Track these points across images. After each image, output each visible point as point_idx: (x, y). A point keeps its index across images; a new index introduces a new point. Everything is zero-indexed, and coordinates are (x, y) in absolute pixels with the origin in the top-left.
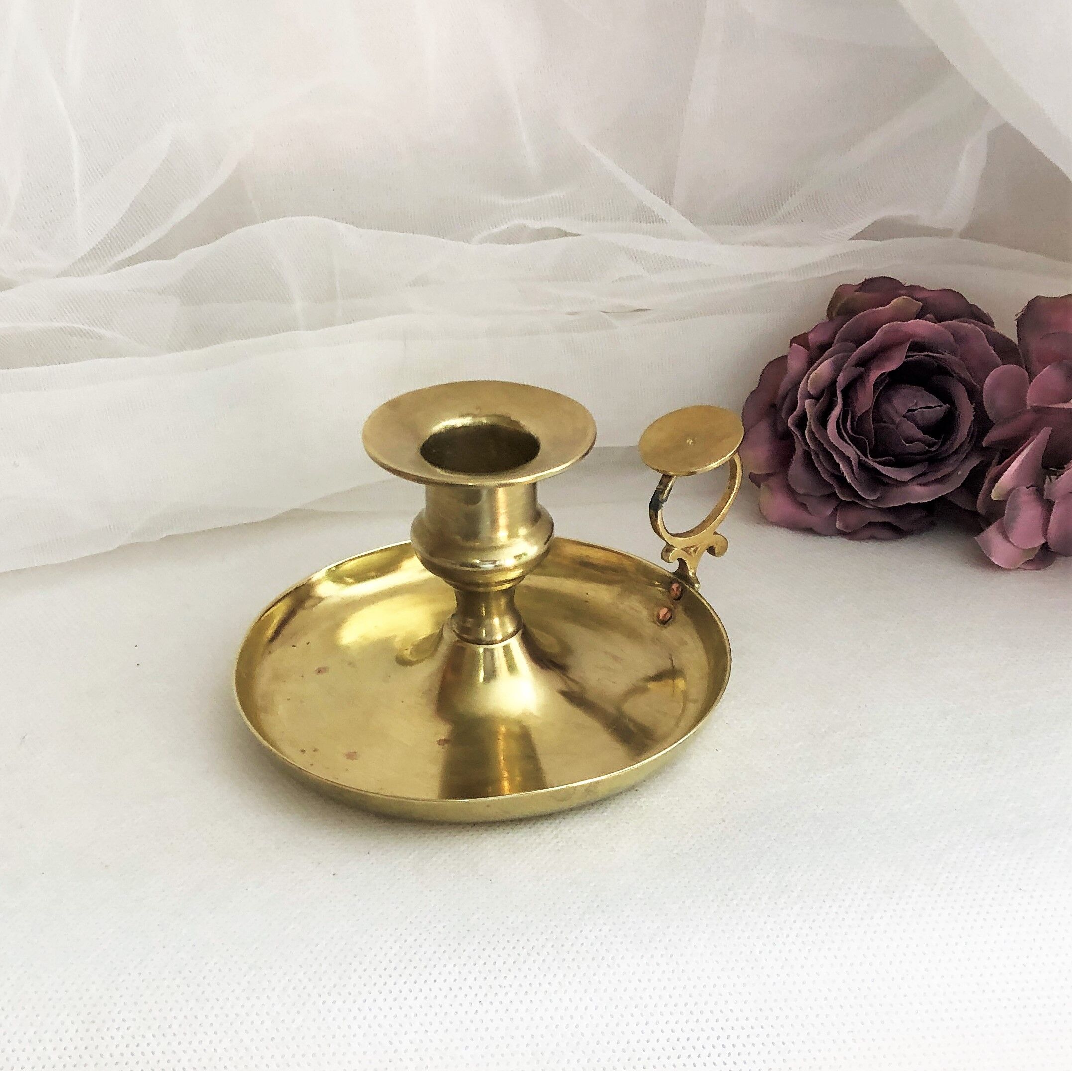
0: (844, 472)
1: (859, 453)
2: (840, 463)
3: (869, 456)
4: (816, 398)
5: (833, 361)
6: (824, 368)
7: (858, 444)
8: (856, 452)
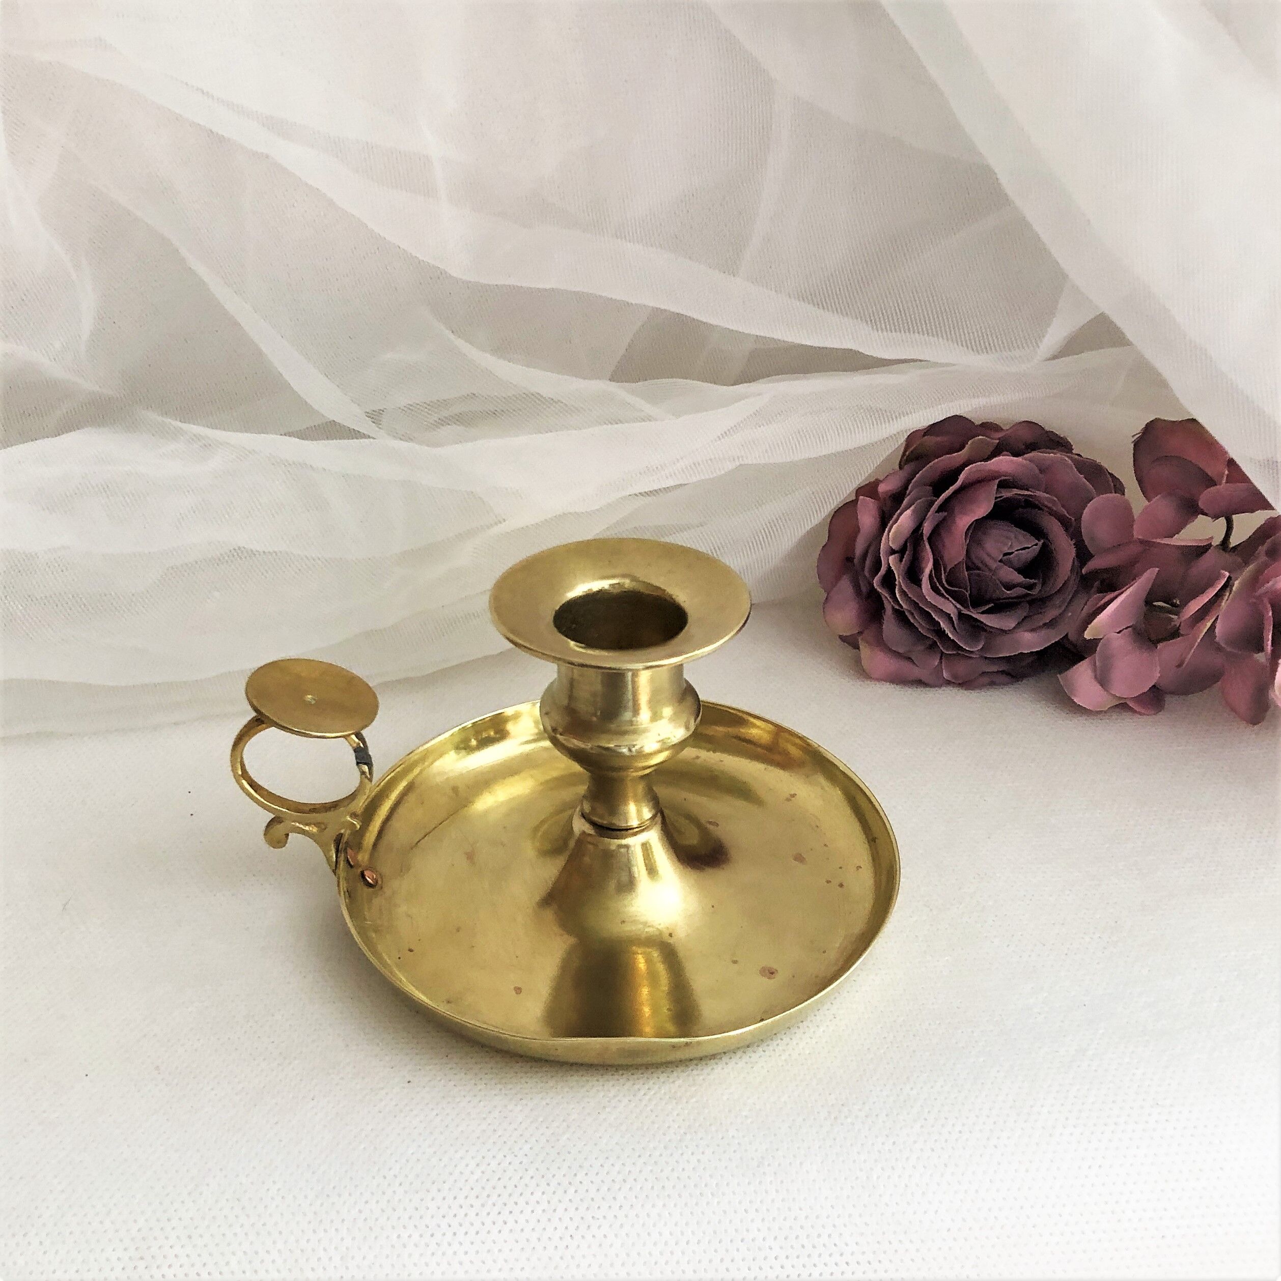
0: (946, 630)
1: (959, 606)
2: (939, 621)
3: (970, 608)
4: (901, 552)
5: (913, 511)
6: (904, 521)
7: (957, 597)
8: (956, 607)
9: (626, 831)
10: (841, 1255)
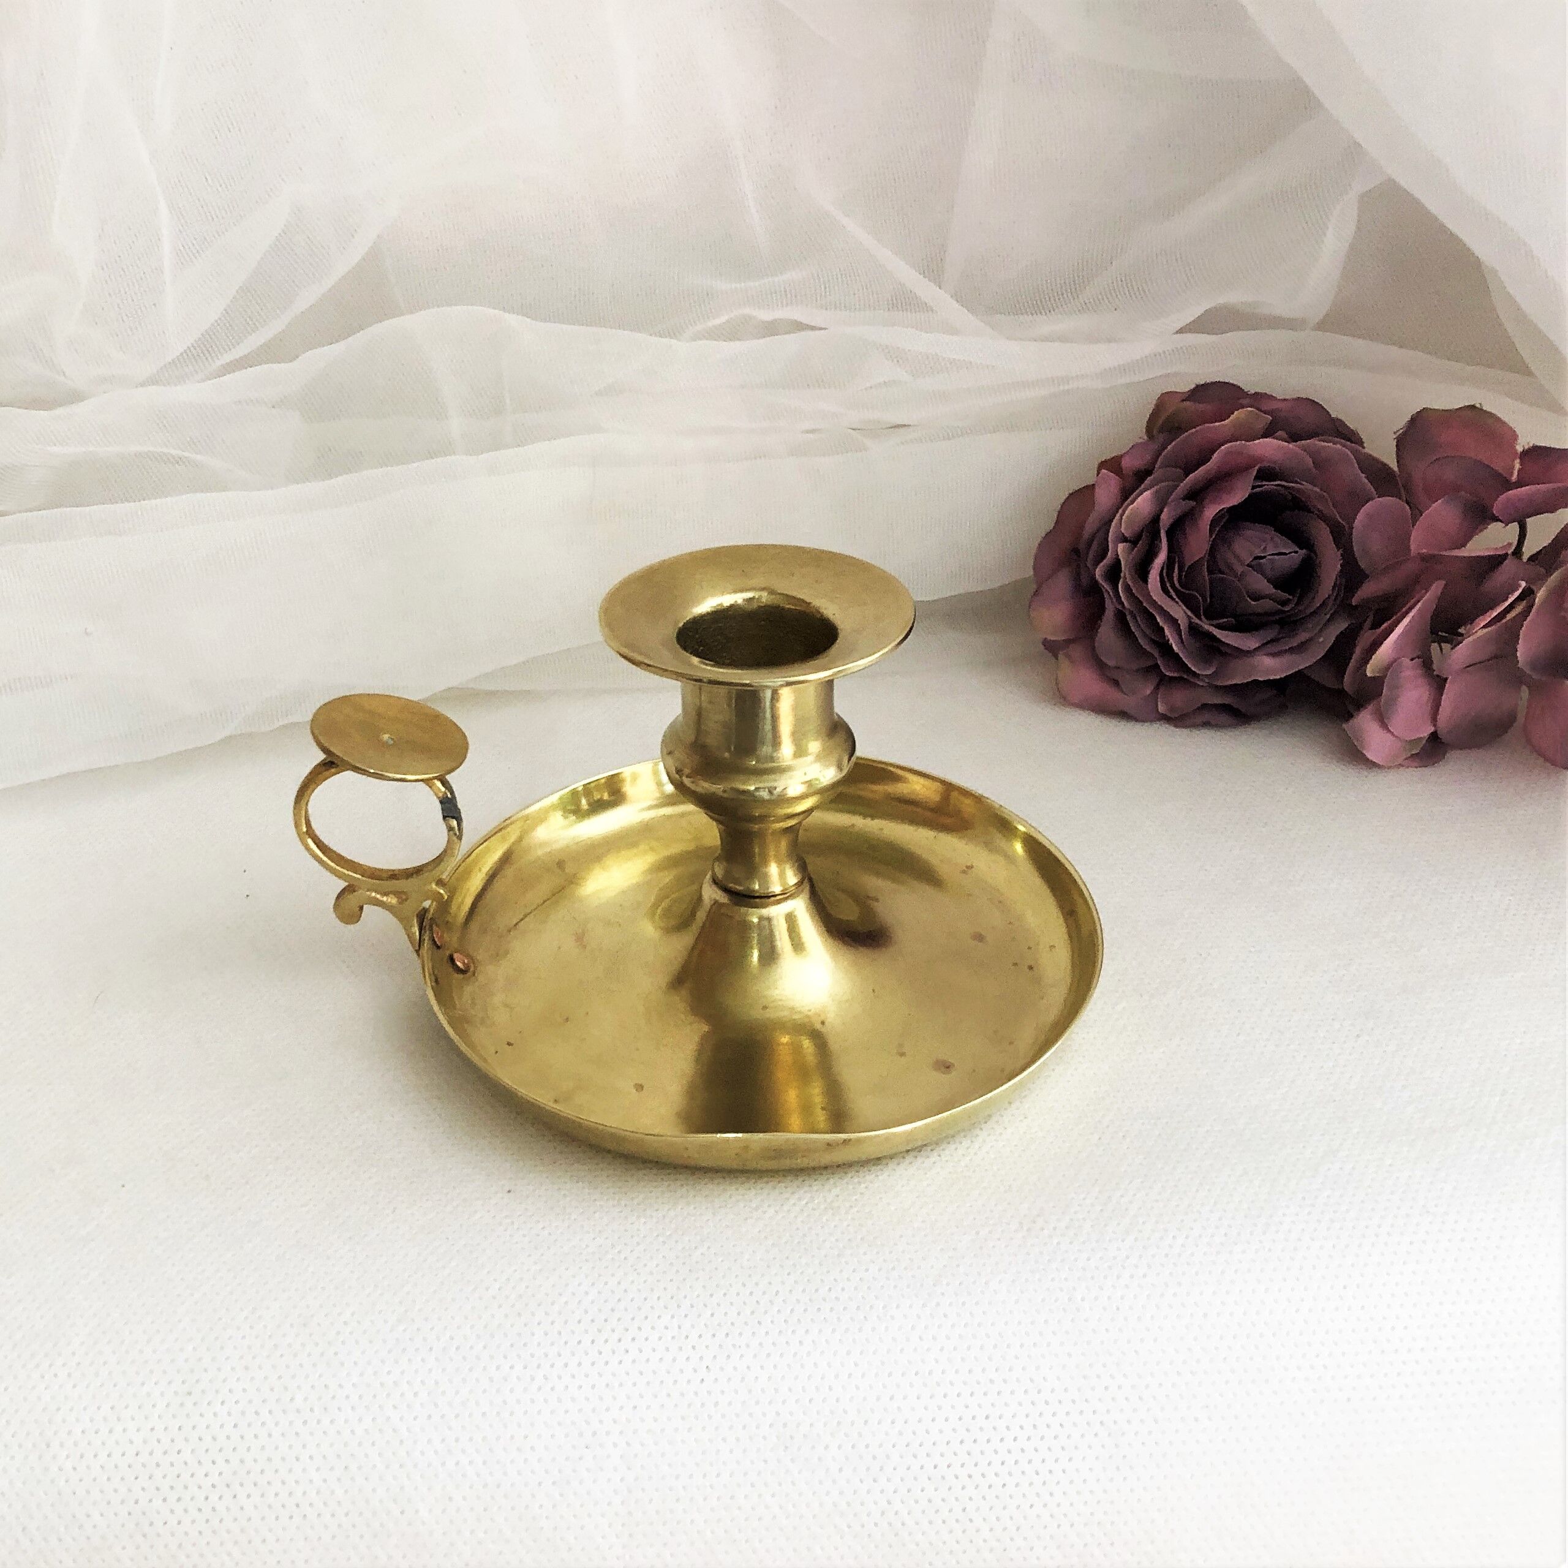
0: (1170, 638)
1: (1189, 613)
2: (1165, 627)
3: (1202, 617)
4: (1133, 541)
5: (1155, 492)
6: (1143, 502)
7: (1187, 601)
8: (1186, 613)
9: (765, 899)
10: (1039, 1392)
